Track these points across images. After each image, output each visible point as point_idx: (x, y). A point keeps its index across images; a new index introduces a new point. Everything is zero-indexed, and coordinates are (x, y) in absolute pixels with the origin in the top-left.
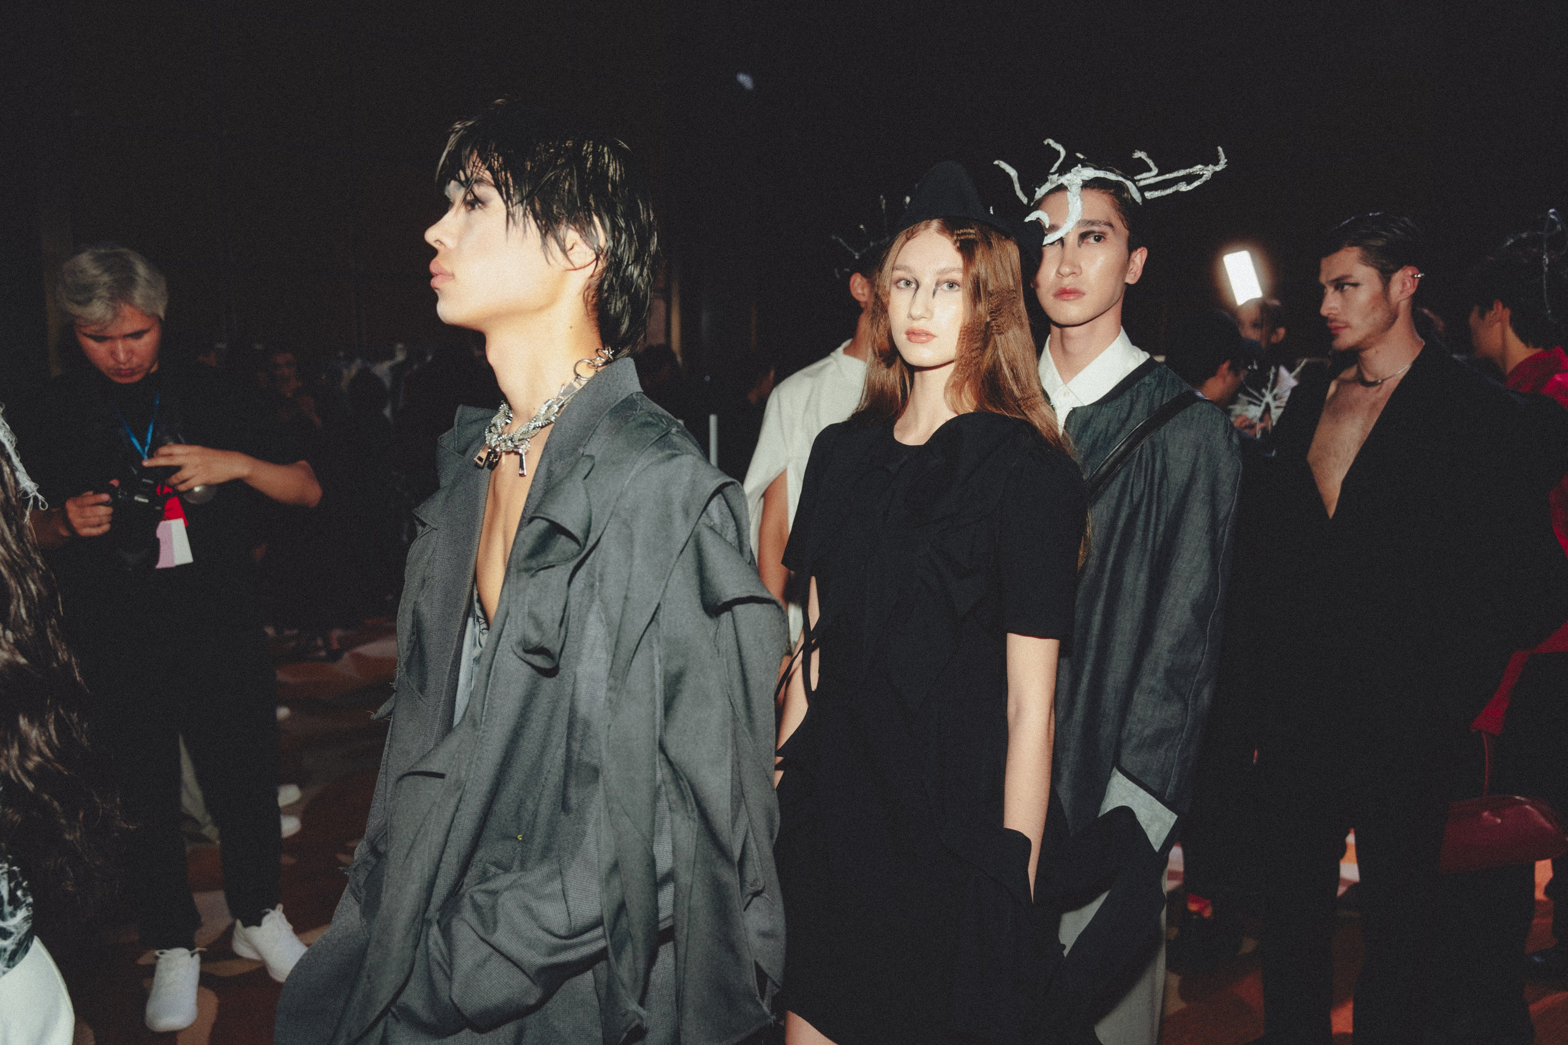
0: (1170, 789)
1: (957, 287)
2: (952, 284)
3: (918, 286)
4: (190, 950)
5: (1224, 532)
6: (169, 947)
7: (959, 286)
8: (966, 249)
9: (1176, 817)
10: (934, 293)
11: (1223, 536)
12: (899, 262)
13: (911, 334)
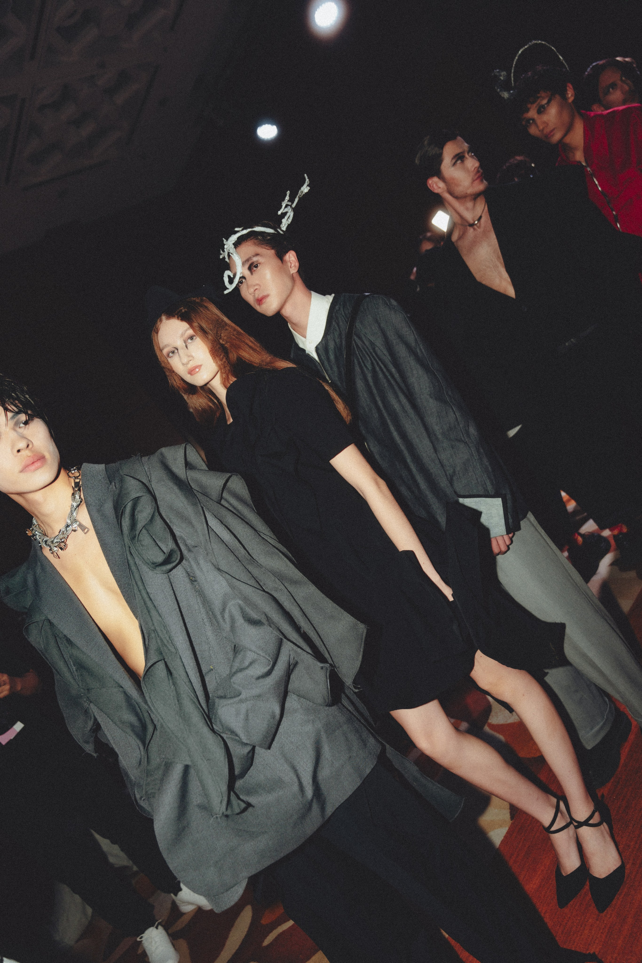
0: (490, 488)
1: (194, 337)
2: (191, 338)
3: (177, 350)
4: (153, 926)
5: (420, 349)
6: (143, 932)
7: (194, 336)
8: (185, 318)
9: (500, 499)
10: (187, 347)
11: (422, 353)
12: (161, 346)
13: (191, 372)
